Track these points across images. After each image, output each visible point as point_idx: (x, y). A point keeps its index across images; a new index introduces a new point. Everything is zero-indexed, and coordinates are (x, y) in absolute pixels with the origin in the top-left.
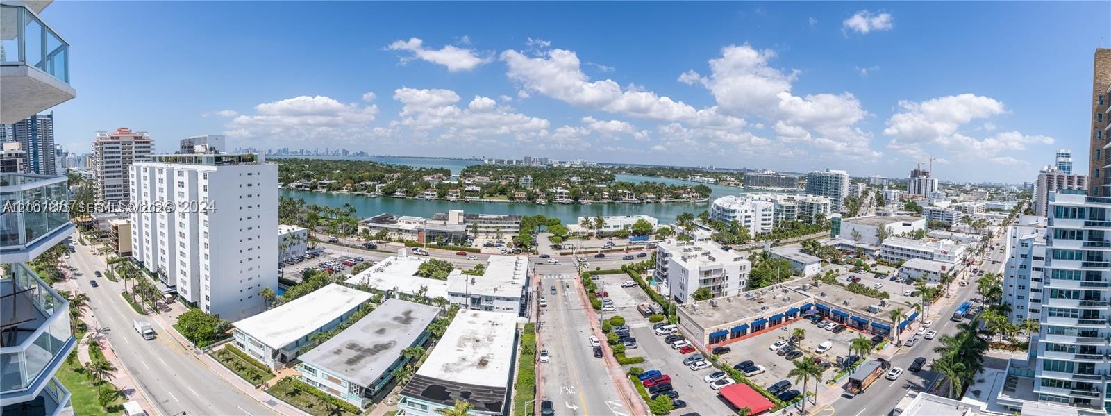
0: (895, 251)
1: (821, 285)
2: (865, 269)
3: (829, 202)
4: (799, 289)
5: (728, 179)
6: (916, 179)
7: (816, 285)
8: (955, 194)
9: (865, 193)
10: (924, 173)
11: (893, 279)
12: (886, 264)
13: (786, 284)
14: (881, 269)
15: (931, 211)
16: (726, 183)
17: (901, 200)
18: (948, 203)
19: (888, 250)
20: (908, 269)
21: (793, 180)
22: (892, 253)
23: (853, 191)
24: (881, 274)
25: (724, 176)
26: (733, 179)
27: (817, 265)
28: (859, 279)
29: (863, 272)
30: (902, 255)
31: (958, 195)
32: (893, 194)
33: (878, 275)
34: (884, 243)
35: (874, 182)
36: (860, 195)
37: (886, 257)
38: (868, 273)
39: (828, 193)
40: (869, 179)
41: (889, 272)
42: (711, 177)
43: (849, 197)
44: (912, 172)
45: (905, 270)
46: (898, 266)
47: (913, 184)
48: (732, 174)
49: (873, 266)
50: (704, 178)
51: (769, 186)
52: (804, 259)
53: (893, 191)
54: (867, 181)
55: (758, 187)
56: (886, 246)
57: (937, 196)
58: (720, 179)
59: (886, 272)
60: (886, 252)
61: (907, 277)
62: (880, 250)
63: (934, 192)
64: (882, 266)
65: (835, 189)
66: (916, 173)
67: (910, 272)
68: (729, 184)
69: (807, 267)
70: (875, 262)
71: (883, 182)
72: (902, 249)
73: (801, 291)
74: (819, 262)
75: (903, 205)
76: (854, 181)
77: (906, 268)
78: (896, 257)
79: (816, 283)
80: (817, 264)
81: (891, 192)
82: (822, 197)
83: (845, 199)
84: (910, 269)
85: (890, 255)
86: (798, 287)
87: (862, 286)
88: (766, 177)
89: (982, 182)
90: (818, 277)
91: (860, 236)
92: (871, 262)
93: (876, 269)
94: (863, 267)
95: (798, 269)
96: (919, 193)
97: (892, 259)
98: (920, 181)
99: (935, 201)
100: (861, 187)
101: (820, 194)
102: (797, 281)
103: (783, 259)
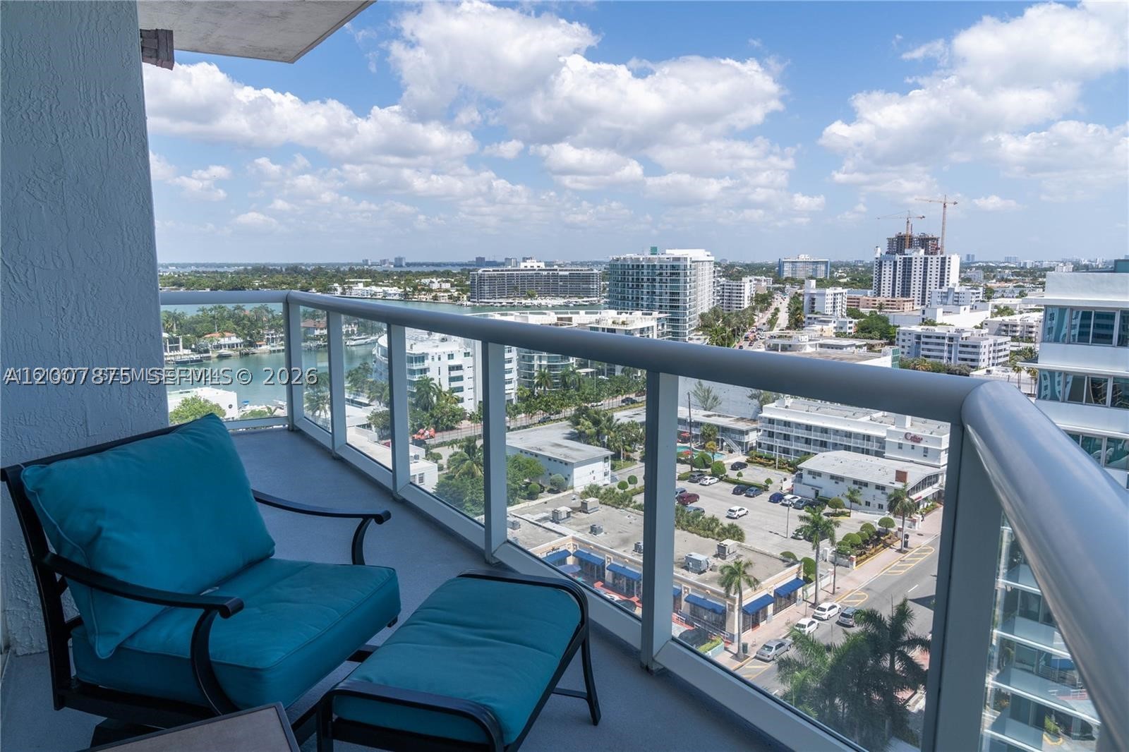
0: (794, 433)
1: (595, 509)
3: (654, 323)
4: (545, 519)
5: (435, 286)
6: (898, 257)
7: (584, 508)
8: (1017, 291)
9: (763, 301)
10: (924, 242)
11: (777, 498)
12: (767, 462)
13: (520, 511)
14: (754, 474)
15: (918, 337)
16: (429, 297)
17: (853, 313)
18: (984, 315)
19: (776, 429)
20: (815, 474)
21: (587, 278)
22: (787, 437)
23: (727, 296)
24: (749, 486)
25: (426, 281)
26: (447, 286)
27: (602, 467)
28: (694, 498)
29: (708, 480)
30: (808, 441)
31: (1022, 295)
32: (829, 299)
33: (744, 489)
34: (765, 414)
35: (794, 272)
36: (746, 304)
37: (769, 448)
39: (657, 304)
40: (781, 265)
41: (769, 481)
42: (392, 286)
43: (714, 311)
44: (891, 241)
45: (807, 478)
46: (793, 468)
47: (887, 271)
48: (447, 274)
49: (736, 466)
51: (530, 296)
52: (574, 454)
53: (830, 291)
54: (774, 272)
55: (504, 301)
56: (771, 421)
57: (953, 300)
58: (415, 288)
59: (762, 481)
60: (771, 435)
61: (811, 494)
62: (758, 430)
64: (758, 468)
65: (672, 294)
66: (900, 243)
67: (818, 481)
68: (435, 298)
69: (576, 470)
70: (742, 459)
71: (815, 270)
72: (808, 428)
73: (549, 525)
74: (606, 459)
75: (851, 325)
76: (731, 273)
77: (810, 472)
78: (794, 446)
79: (584, 505)
80: (601, 463)
81: (824, 294)
82: (638, 314)
83: (702, 316)
84: (819, 474)
85: (778, 443)
86: (545, 515)
88: (523, 277)
90: (593, 491)
91: (715, 399)
92: (728, 460)
93: (739, 475)
94: (710, 470)
95: (558, 476)
96: (906, 292)
97: (786, 451)
98: (908, 263)
99: (940, 311)
100: (749, 287)
101: (637, 307)
102: (546, 503)
103: (525, 457)
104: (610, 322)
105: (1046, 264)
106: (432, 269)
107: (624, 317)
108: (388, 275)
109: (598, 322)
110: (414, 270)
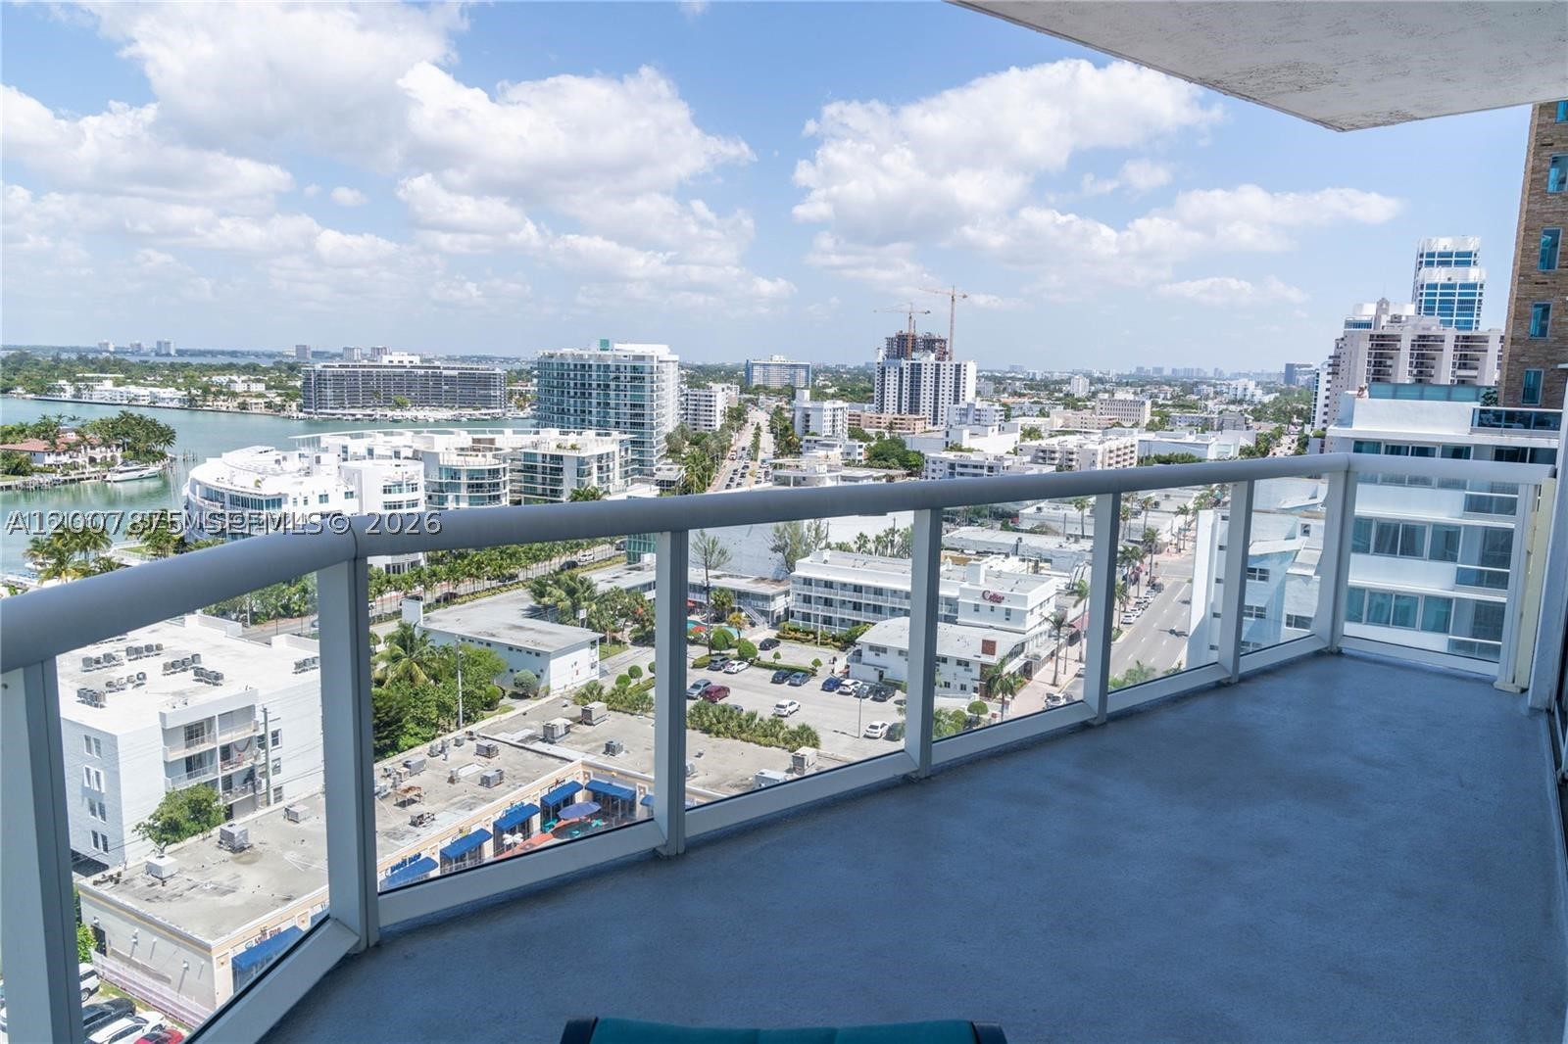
0: (837, 596)
1: (602, 718)
2: (741, 658)
3: (615, 448)
4: (532, 738)
5: (239, 387)
6: (903, 363)
7: (586, 718)
8: (1037, 408)
9: (736, 416)
10: (929, 344)
11: (831, 685)
12: (807, 636)
13: (487, 728)
14: (794, 654)
15: (951, 465)
16: (233, 404)
17: (857, 434)
18: (1011, 440)
19: (815, 592)
20: (879, 650)
21: (486, 381)
22: (828, 602)
23: (694, 410)
24: (793, 671)
25: (223, 379)
26: (260, 388)
27: (587, 656)
28: (723, 691)
29: (736, 666)
30: (857, 607)
31: (1043, 414)
32: (827, 416)
33: (786, 675)
34: (800, 572)
35: (766, 378)
36: (718, 422)
37: (806, 617)
38: (752, 670)
39: (613, 421)
41: (817, 663)
42: (163, 385)
43: (681, 429)
44: (890, 341)
45: (868, 656)
46: (846, 642)
47: (891, 381)
48: (251, 369)
49: (767, 645)
50: (133, 389)
51: (400, 406)
52: (546, 639)
53: (828, 405)
54: (740, 377)
55: (359, 413)
56: (808, 582)
57: (976, 419)
58: (206, 391)
59: (808, 664)
60: (807, 599)
61: (874, 676)
62: (787, 593)
63: (962, 405)
64: (798, 645)
65: (633, 406)
66: (899, 345)
67: (882, 659)
68: (243, 406)
69: (552, 662)
70: (772, 634)
71: (793, 378)
72: (858, 589)
73: (539, 746)
74: (593, 643)
75: (860, 450)
76: (698, 377)
77: (872, 648)
78: (837, 614)
79: (587, 713)
80: (587, 651)
81: (821, 410)
82: (590, 434)
83: (669, 438)
84: (884, 650)
85: (821, 611)
86: (529, 732)
87: (733, 712)
88: (387, 378)
89: (1128, 369)
90: (591, 692)
91: (722, 553)
92: (762, 633)
93: (777, 656)
94: (734, 652)
95: (527, 674)
96: (914, 410)
97: (828, 621)
98: (916, 370)
99: (966, 433)
100: (719, 398)
101: (583, 424)
102: (525, 714)
103: (475, 647)
104: (553, 445)
105: (1056, 376)
106: (226, 360)
107: (572, 438)
108: (152, 369)
109: (535, 446)
110: (195, 361)
